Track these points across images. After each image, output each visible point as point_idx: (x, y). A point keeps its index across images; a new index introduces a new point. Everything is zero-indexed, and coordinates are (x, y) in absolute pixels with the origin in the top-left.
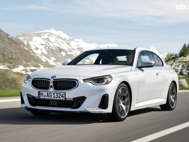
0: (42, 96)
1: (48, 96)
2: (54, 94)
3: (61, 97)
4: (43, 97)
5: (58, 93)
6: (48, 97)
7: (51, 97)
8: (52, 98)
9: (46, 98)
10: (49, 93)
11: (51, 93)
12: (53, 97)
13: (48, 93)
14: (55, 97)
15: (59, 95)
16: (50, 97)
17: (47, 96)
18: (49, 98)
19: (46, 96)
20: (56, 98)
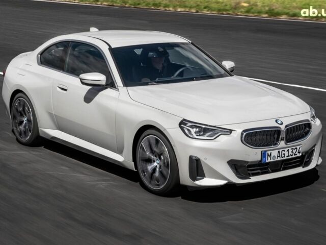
0: (269, 158)
1: (280, 156)
2: (288, 150)
3: (297, 153)
4: (272, 160)
5: (294, 148)
6: (279, 158)
7: (284, 157)
8: (286, 158)
9: (276, 160)
10: (281, 151)
11: (284, 151)
12: (287, 156)
13: (279, 152)
14: (290, 155)
15: (294, 151)
16: (282, 157)
17: (278, 156)
18: (281, 159)
19: (276, 157)
20: (290, 157)
